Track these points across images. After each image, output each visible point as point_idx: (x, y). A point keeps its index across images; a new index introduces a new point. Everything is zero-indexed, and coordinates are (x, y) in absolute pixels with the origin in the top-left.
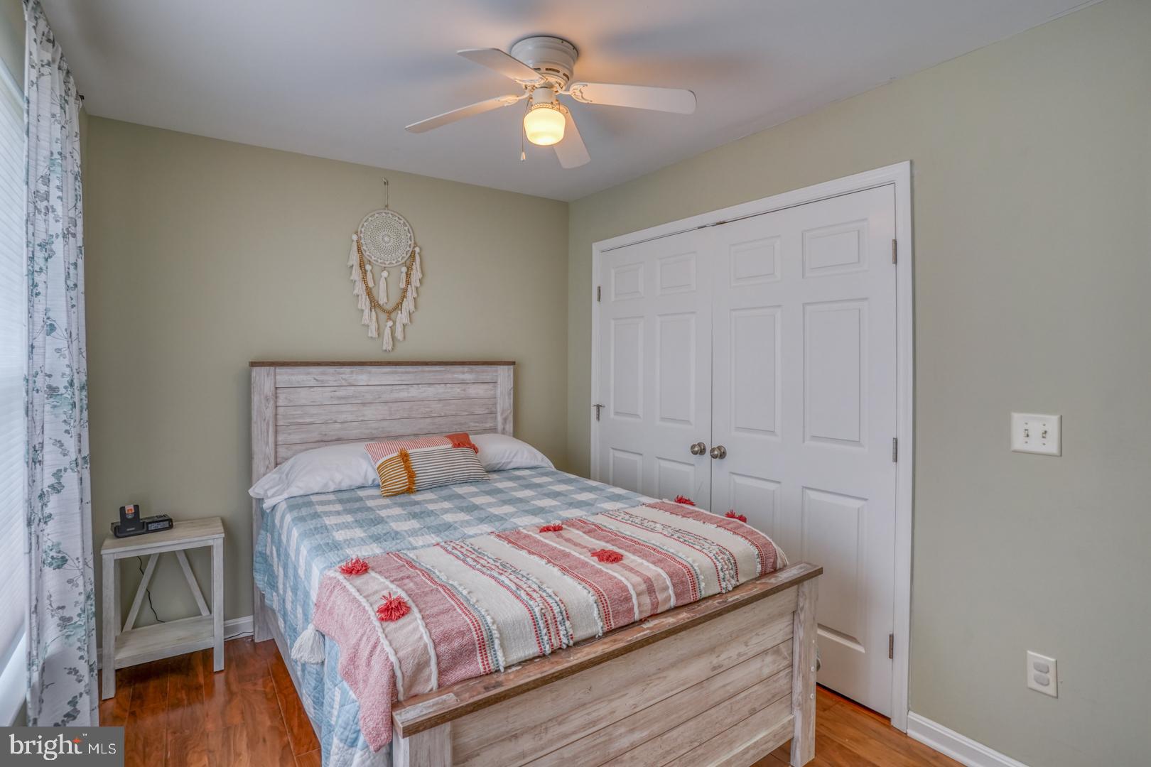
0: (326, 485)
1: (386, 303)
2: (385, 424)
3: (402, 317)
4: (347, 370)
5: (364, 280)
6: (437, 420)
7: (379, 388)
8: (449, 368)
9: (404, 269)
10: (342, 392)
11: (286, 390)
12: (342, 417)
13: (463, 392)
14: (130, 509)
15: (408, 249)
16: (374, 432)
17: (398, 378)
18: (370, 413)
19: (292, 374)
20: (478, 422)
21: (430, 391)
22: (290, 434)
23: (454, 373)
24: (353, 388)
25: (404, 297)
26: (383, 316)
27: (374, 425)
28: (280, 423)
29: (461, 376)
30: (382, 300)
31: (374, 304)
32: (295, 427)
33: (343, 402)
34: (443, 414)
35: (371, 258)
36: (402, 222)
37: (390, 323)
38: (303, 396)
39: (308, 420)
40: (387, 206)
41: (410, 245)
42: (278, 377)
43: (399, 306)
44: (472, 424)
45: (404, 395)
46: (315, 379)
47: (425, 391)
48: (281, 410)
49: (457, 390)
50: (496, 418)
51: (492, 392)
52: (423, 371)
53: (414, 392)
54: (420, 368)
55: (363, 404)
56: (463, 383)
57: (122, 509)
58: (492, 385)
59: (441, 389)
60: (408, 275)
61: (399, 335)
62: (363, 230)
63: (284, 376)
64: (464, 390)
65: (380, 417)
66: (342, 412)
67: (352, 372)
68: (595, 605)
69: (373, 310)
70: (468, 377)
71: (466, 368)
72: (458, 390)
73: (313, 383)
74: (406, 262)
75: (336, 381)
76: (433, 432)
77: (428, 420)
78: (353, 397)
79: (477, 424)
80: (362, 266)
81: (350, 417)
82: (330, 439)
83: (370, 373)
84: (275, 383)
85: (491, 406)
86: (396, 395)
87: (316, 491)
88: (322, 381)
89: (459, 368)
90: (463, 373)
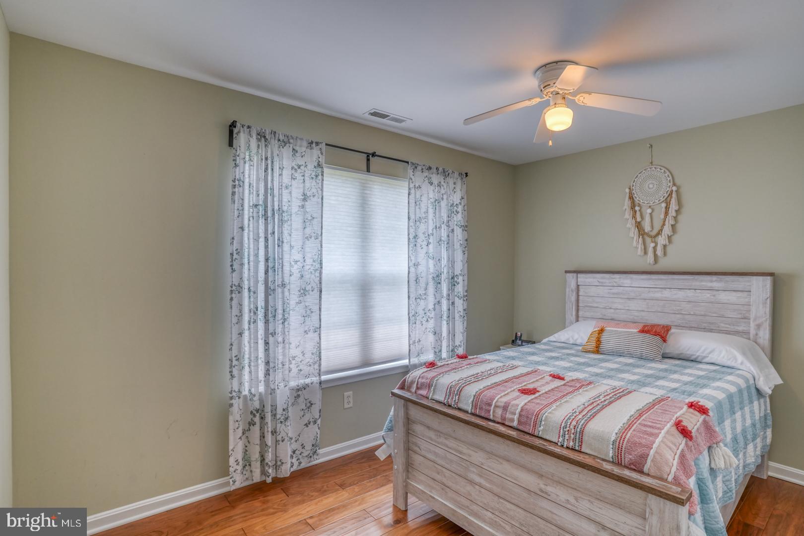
0: (568, 339)
1: (651, 231)
2: (643, 314)
3: (662, 240)
4: (617, 276)
5: (634, 217)
6: (687, 317)
7: (640, 289)
8: (696, 277)
9: (664, 205)
10: (615, 290)
11: (584, 287)
12: (615, 306)
13: (712, 297)
14: (519, 334)
15: (668, 189)
16: (636, 318)
17: (653, 283)
18: (633, 305)
19: (586, 278)
20: (729, 325)
21: (681, 294)
22: (585, 312)
23: (702, 281)
24: (622, 288)
25: (664, 224)
26: (648, 240)
27: (636, 314)
28: (581, 305)
29: (709, 284)
30: (647, 228)
31: (641, 232)
32: (588, 308)
33: (616, 296)
34: (692, 313)
35: (640, 201)
36: (663, 171)
37: (652, 245)
38: (593, 291)
39: (595, 305)
40: (652, 163)
41: (670, 186)
42: (579, 279)
43: (659, 233)
44: (722, 325)
45: (658, 295)
46: (598, 281)
47: (675, 294)
48: (581, 298)
49: (707, 295)
50: (750, 323)
51: (747, 300)
52: (674, 279)
53: (667, 294)
54: (671, 277)
55: (629, 299)
56: (711, 289)
57: (516, 334)
58: (745, 294)
59: (690, 293)
60: (667, 208)
61: (659, 252)
62: (634, 184)
63: (582, 278)
64: (714, 296)
65: (640, 309)
66: (616, 302)
67: (620, 278)
68: (473, 397)
69: (641, 236)
70: (716, 285)
71: (714, 278)
72: (709, 295)
73: (597, 284)
74: (666, 199)
75: (610, 283)
76: (681, 325)
77: (678, 316)
78: (622, 294)
79: (727, 326)
80: (633, 207)
81: (620, 307)
82: (607, 318)
83: (632, 278)
84: (577, 282)
85: (744, 312)
86: (652, 295)
87: (562, 341)
88: (602, 282)
89: (708, 278)
90: (712, 281)
